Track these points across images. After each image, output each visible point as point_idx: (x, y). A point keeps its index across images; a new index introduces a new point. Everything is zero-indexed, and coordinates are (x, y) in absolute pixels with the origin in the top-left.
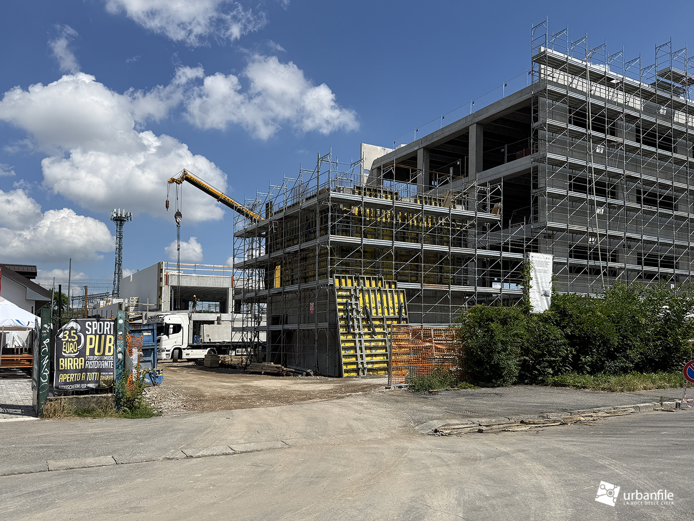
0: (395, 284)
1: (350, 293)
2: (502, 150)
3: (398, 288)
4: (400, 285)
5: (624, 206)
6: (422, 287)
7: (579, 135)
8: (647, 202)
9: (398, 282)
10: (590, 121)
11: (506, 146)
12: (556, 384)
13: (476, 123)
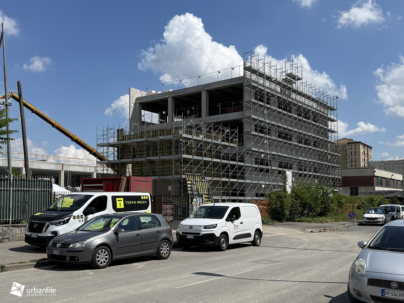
0: (204, 177)
1: (192, 182)
2: (218, 106)
3: (206, 180)
4: (206, 178)
5: (277, 140)
6: (212, 179)
7: (261, 106)
8: (285, 138)
9: (205, 176)
10: (265, 100)
11: (220, 104)
12: (299, 221)
13: (206, 90)
